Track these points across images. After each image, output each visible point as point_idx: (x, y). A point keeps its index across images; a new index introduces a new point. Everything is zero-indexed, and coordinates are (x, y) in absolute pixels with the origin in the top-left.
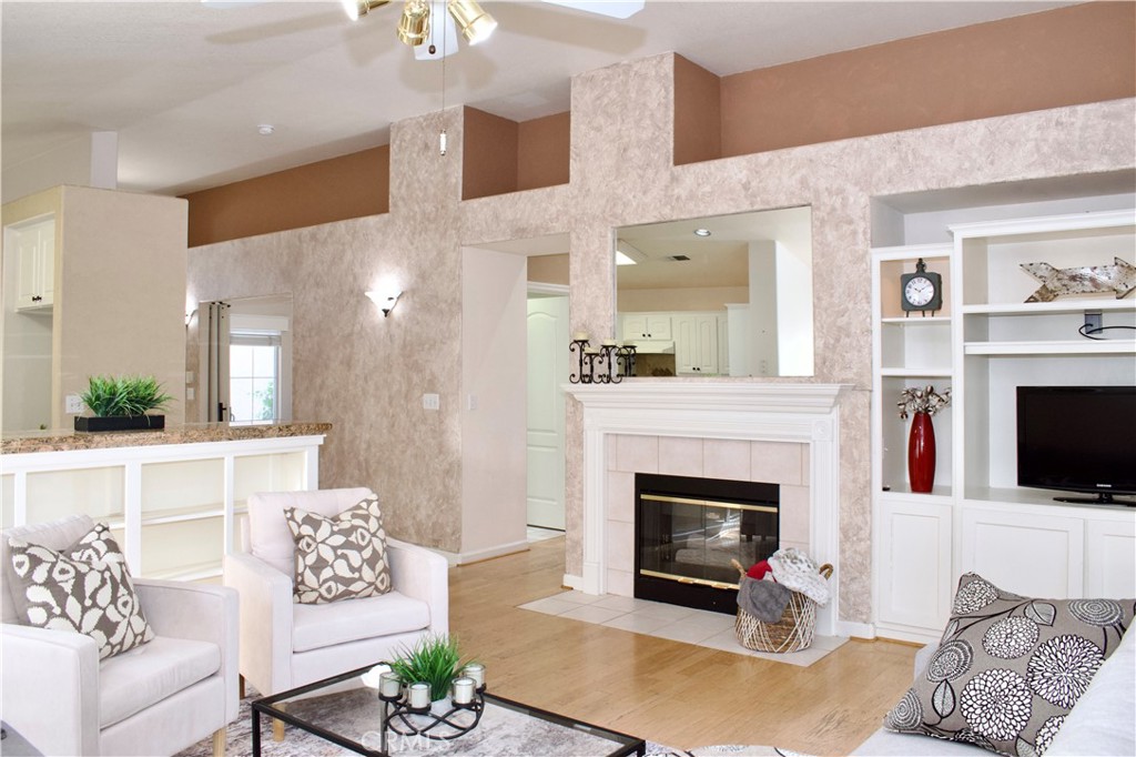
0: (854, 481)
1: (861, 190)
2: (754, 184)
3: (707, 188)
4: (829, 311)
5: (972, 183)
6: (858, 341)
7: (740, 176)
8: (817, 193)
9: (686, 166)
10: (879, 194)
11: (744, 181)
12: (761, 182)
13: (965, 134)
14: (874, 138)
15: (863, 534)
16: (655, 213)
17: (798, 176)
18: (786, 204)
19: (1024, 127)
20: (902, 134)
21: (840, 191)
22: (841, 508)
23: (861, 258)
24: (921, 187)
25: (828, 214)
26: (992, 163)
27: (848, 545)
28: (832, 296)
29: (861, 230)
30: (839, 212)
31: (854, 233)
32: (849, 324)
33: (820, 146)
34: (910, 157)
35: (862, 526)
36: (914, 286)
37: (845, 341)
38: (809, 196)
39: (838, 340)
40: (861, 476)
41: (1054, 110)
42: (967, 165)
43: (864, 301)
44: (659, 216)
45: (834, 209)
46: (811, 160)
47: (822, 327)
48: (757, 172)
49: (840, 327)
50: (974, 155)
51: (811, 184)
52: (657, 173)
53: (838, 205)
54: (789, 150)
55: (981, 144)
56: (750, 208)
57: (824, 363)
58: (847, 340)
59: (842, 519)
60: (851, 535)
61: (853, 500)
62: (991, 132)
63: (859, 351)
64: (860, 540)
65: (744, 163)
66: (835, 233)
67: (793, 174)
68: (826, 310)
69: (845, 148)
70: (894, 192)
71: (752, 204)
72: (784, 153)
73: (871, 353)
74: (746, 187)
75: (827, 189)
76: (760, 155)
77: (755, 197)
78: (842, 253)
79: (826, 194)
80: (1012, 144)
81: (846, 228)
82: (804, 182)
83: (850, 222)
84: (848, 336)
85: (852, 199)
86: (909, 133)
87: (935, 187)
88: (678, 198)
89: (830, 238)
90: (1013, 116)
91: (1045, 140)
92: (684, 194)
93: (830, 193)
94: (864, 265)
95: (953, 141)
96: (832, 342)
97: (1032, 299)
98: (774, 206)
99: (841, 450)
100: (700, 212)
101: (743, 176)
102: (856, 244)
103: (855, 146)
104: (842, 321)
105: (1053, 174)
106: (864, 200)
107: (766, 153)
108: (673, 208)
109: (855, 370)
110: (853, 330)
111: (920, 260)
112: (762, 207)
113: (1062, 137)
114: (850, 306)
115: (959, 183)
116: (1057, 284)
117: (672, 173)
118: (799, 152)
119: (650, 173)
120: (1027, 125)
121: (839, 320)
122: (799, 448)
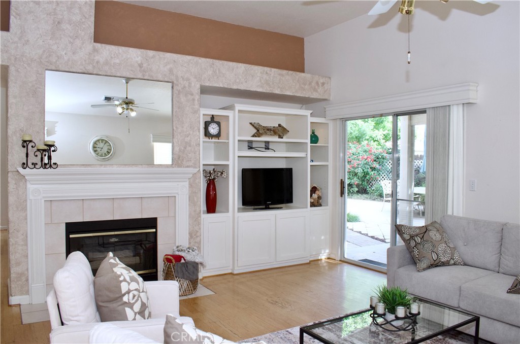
0: (195, 211)
1: (197, 81)
2: (145, 65)
3: (117, 61)
4: (182, 134)
5: (239, 88)
6: (194, 148)
7: (137, 59)
8: (177, 77)
9: (103, 45)
10: (204, 84)
11: (139, 62)
12: (149, 65)
13: (237, 68)
14: (203, 59)
15: (198, 234)
16: (82, 67)
17: (168, 67)
18: (161, 79)
19: (256, 71)
20: (214, 60)
21: (188, 79)
22: (189, 224)
23: (196, 112)
24: (221, 86)
25: (182, 89)
26: (246, 82)
27: (192, 240)
28: (183, 127)
29: (196, 99)
30: (187, 89)
31: (194, 100)
32: (190, 140)
33: (179, 56)
34: (217, 71)
35: (198, 230)
36: (211, 126)
37: (189, 148)
38: (173, 78)
39: (185, 148)
40: (198, 208)
41: (266, 68)
42: (238, 81)
43: (197, 131)
44: (84, 69)
45: (185, 87)
46: (175, 61)
47: (178, 141)
48: (147, 60)
49: (186, 142)
50: (240, 77)
51: (174, 73)
52: (83, 43)
53: (187, 85)
54: (164, 53)
55: (243, 73)
56: (142, 77)
57: (179, 158)
58: (190, 148)
59: (189, 229)
60: (193, 235)
61: (194, 220)
62: (246, 70)
63: (195, 153)
64: (197, 237)
65: (139, 53)
66: (185, 98)
67: (166, 65)
68: (180, 133)
69: (190, 60)
70: (210, 85)
71: (144, 75)
72: (161, 54)
73: (199, 155)
74: (140, 66)
75: (182, 77)
76: (148, 51)
77: (145, 72)
78: (188, 108)
79: (181, 79)
80: (253, 76)
81: (190, 97)
82: (171, 71)
83: (192, 95)
84: (190, 146)
85: (193, 84)
86: (217, 61)
87: (226, 86)
88: (98, 62)
89: (182, 100)
90: (253, 66)
91: (263, 78)
92: (102, 60)
93: (183, 79)
94: (197, 115)
95: (233, 70)
96: (183, 149)
97: (253, 136)
98: (155, 79)
99: (189, 198)
100: (112, 73)
101: (139, 59)
102: (194, 105)
103: (195, 60)
104: (187, 139)
105: (264, 91)
106: (198, 86)
107: (152, 51)
108: (94, 67)
109: (193, 162)
110: (192, 144)
111: (213, 115)
112: (149, 78)
113: (268, 78)
114: (191, 133)
115: (235, 87)
116: (263, 131)
117: (94, 47)
118: (168, 55)
119: (78, 42)
120: (257, 70)
121: (186, 139)
122: (167, 198)
